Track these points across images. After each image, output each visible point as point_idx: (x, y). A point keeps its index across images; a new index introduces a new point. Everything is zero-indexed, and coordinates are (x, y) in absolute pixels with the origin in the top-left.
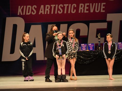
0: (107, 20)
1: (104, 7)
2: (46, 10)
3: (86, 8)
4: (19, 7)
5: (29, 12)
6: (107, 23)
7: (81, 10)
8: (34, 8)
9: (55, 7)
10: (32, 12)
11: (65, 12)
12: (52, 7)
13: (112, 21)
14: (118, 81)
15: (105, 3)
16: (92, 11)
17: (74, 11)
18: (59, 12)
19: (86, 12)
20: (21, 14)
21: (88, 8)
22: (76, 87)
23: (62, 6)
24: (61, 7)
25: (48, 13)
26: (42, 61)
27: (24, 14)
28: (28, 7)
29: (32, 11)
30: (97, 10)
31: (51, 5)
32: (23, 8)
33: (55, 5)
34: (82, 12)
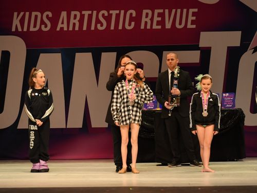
0: (200, 46)
1: (194, 18)
2: (72, 21)
3: (156, 19)
4: (16, 14)
5: (35, 26)
6: (199, 52)
7: (146, 23)
8: (47, 16)
9: (90, 16)
10: (43, 26)
11: (112, 28)
12: (84, 15)
13: (211, 47)
14: (222, 175)
15: (196, 10)
16: (168, 26)
17: (130, 25)
18: (99, 26)
19: (155, 27)
20: (20, 29)
21: (160, 19)
22: (132, 187)
23: (106, 14)
24: (103, 15)
25: (77, 28)
26: (62, 129)
27: (25, 29)
28: (34, 14)
29: (42, 22)
30: (180, 24)
31: (83, 12)
32: (24, 17)
33: (90, 12)
34: (149, 27)
